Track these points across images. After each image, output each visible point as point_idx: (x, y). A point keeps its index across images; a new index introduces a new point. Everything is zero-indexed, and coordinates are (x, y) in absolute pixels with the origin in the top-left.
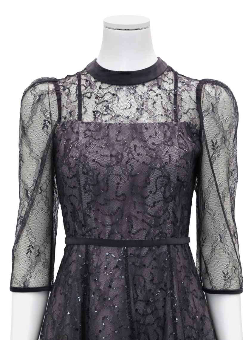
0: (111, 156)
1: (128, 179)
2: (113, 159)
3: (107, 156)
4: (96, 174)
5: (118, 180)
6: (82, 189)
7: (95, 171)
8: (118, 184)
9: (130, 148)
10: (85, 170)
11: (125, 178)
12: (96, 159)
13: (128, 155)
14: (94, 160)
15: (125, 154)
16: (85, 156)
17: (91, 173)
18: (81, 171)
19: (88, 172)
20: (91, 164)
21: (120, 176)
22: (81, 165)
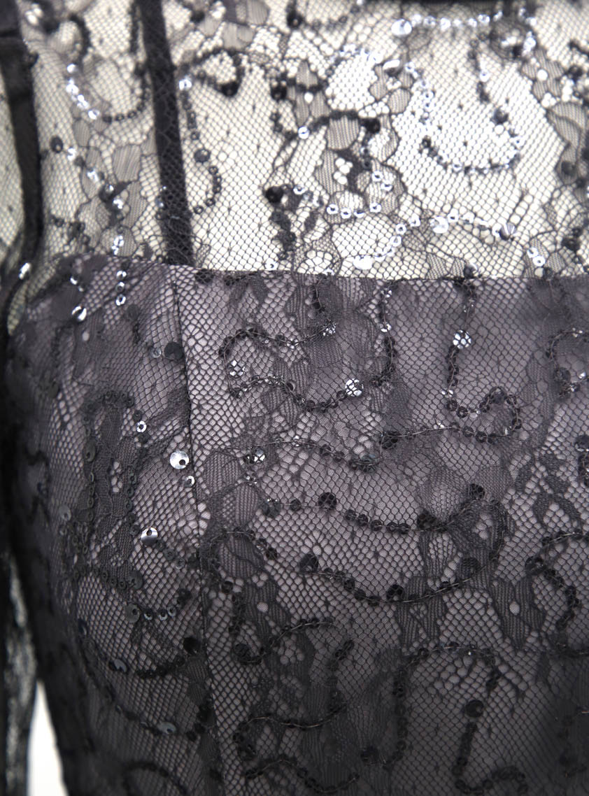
0: (427, 521)
1: (541, 674)
2: (442, 543)
3: (400, 530)
4: (321, 654)
5: (475, 688)
6: (229, 750)
7: (316, 638)
8: (474, 708)
9: (551, 462)
10: (248, 635)
11: (519, 668)
12: (326, 555)
13: (539, 511)
14: (309, 563)
15: (521, 509)
16: (246, 536)
17: (289, 653)
18: (218, 638)
19: (269, 645)
20: (290, 587)
21: (487, 656)
22: (221, 600)
